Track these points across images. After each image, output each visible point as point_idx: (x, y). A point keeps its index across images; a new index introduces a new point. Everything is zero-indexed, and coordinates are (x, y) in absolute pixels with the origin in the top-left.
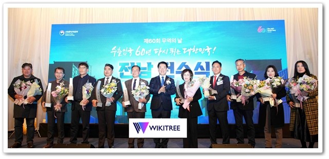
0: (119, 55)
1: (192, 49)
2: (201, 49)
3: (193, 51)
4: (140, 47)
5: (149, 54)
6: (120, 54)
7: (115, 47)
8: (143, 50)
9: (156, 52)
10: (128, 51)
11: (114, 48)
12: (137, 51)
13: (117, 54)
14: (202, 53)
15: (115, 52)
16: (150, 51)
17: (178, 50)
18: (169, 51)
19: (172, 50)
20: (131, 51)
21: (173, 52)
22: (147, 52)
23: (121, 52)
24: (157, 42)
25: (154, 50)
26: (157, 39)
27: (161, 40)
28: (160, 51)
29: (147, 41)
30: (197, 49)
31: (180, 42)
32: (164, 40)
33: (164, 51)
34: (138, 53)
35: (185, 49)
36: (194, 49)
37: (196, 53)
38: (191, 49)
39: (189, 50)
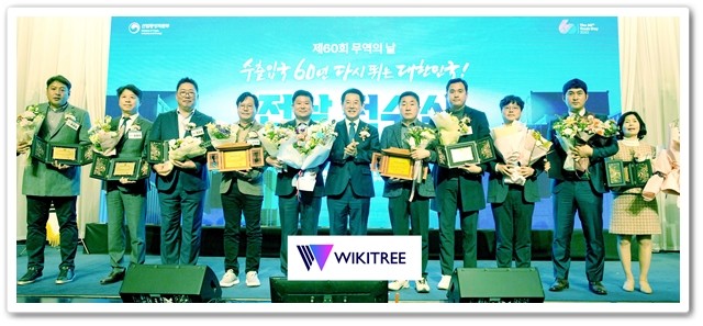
0: (259, 79)
1: (417, 68)
2: (436, 67)
3: (419, 72)
4: (303, 60)
5: (324, 78)
6: (260, 75)
7: (251, 61)
8: (312, 67)
9: (339, 73)
10: (279, 69)
11: (248, 63)
12: (298, 70)
13: (254, 76)
14: (439, 75)
15: (250, 71)
16: (326, 70)
17: (386, 69)
18: (367, 70)
19: (373, 69)
20: (284, 69)
21: (375, 73)
22: (319, 71)
23: (263, 71)
24: (342, 50)
25: (336, 67)
26: (342, 45)
27: (350, 46)
28: (348, 71)
29: (319, 48)
30: (428, 68)
31: (391, 50)
32: (356, 47)
33: (356, 72)
34: (300, 74)
35: (401, 67)
36: (421, 67)
37: (425, 75)
38: (414, 67)
39: (411, 70)
